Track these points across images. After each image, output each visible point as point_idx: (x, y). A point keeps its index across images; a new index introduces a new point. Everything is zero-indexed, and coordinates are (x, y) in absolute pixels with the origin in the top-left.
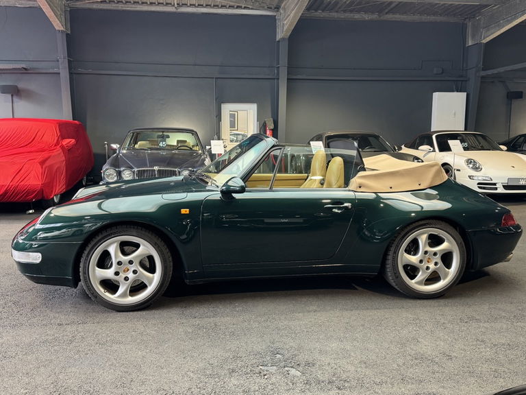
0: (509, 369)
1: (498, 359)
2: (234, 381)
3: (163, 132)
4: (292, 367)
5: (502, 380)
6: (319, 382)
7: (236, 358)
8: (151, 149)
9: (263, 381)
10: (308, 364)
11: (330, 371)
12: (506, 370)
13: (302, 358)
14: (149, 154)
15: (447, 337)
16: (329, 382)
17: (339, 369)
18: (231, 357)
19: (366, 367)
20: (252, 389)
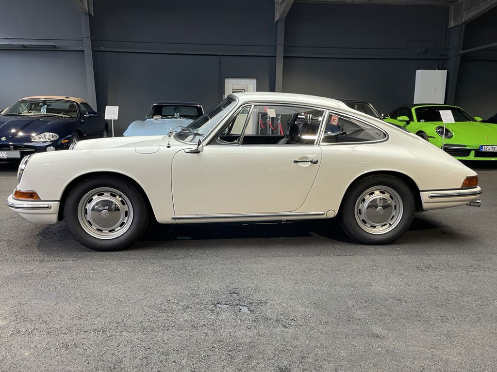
0: (457, 315)
1: (448, 305)
2: (186, 316)
4: (244, 306)
5: (448, 325)
6: (266, 319)
7: (193, 295)
9: (213, 317)
11: (279, 310)
12: (454, 315)
13: (256, 297)
15: (400, 283)
16: (277, 320)
17: (289, 308)
18: (189, 295)
19: (315, 308)
20: (201, 324)
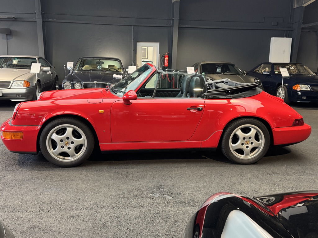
2: (135, 201)
3: (100, 60)
4: (168, 195)
6: (182, 202)
8: (92, 70)
9: (152, 201)
10: (177, 193)
11: (189, 197)
13: (174, 190)
14: (91, 74)
16: (188, 203)
17: (194, 196)
18: (135, 189)
